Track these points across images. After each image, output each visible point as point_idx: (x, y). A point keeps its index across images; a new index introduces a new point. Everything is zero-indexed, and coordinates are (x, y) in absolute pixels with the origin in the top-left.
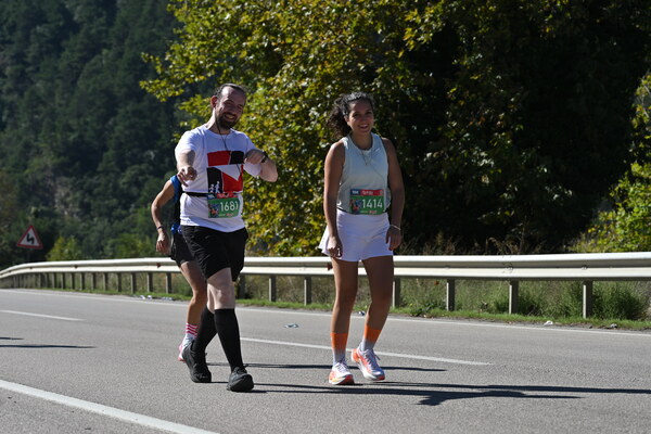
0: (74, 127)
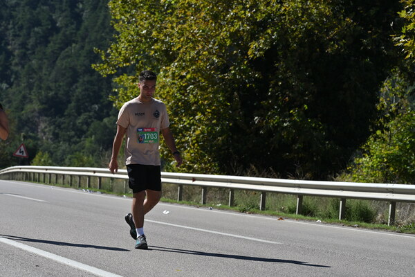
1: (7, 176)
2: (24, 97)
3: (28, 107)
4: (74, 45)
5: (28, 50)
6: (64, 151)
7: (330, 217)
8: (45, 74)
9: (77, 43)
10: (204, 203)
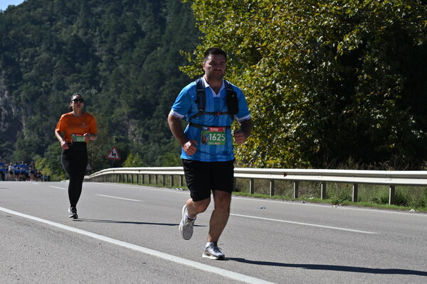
0: (140, 91)
1: (101, 179)
2: (114, 101)
3: (118, 111)
4: (159, 48)
5: (114, 55)
6: (155, 152)
7: (423, 206)
8: (133, 79)
9: (162, 47)
10: (296, 197)
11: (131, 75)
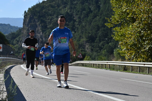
0: (90, 33)
1: (75, 65)
2: (80, 36)
3: (82, 40)
6: (95, 55)
10: (148, 73)
11: (87, 27)
